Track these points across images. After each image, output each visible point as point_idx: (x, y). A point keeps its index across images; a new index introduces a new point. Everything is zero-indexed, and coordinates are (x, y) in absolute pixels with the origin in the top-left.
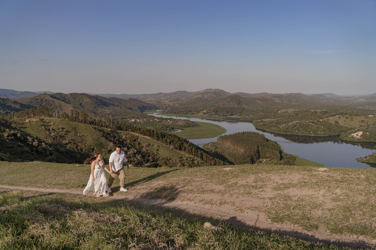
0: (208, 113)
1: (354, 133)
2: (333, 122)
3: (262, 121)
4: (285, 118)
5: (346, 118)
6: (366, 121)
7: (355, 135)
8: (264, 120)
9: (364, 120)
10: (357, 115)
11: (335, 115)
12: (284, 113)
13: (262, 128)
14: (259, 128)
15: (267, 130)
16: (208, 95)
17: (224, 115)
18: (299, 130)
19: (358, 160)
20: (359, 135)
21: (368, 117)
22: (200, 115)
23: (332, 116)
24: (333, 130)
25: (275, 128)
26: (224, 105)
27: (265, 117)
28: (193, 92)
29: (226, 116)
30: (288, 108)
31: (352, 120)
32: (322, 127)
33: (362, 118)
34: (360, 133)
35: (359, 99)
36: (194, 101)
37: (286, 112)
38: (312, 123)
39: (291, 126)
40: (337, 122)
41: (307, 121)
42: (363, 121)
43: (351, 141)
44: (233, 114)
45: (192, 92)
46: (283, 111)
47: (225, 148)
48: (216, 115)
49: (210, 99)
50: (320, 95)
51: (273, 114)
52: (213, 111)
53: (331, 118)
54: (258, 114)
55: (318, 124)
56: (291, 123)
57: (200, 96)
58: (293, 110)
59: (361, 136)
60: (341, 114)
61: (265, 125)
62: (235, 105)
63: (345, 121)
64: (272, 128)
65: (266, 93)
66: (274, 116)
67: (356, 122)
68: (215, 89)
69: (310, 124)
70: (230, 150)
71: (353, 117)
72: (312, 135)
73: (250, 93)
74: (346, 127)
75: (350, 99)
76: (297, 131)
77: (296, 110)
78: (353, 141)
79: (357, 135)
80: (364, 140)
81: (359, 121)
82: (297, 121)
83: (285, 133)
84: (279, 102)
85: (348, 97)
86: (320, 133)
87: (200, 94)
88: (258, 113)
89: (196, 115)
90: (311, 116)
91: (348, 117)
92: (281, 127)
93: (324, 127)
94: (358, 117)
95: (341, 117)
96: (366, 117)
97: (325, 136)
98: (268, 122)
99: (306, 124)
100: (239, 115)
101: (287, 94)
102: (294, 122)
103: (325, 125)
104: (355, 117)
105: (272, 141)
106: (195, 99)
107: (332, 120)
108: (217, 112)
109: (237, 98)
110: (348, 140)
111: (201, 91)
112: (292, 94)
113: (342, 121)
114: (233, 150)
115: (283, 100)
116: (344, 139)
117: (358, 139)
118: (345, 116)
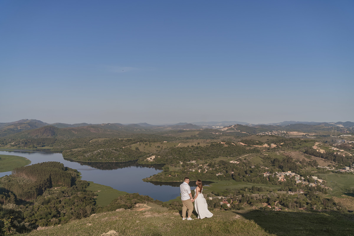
0: (16, 145)
1: (149, 157)
2: (134, 149)
3: (71, 151)
4: (93, 147)
5: (145, 145)
6: (161, 147)
7: (149, 159)
8: (73, 150)
9: (160, 145)
10: (155, 142)
11: (137, 142)
12: (95, 142)
13: (69, 157)
14: (67, 158)
15: (74, 159)
16: (21, 126)
17: (34, 146)
18: (102, 158)
19: (144, 180)
20: (153, 158)
21: (163, 143)
22: (7, 147)
23: (134, 143)
24: (133, 155)
25: (81, 157)
26: (37, 136)
27: (76, 146)
28: (7, 123)
29: (36, 147)
30: (100, 138)
31: (150, 146)
32: (124, 153)
33: (158, 144)
34: (154, 157)
35: (167, 127)
36: (4, 133)
37: (97, 141)
38: (115, 150)
39: (95, 154)
40: (137, 149)
41: (111, 149)
42: (159, 147)
43: (146, 164)
44: (45, 145)
45: (5, 123)
46: (94, 140)
47: (20, 180)
48: (25, 147)
49: (24, 130)
50: (136, 125)
51: (84, 143)
52: (23, 143)
53: (133, 145)
54: (69, 145)
55: (120, 150)
56: (95, 152)
57: (12, 127)
58: (103, 139)
59: (154, 159)
60: (141, 141)
61: (72, 155)
62: (50, 136)
63: (144, 147)
64: (78, 157)
65: (85, 123)
66: (84, 145)
67: (154, 147)
68: (32, 120)
69: (113, 151)
70: (24, 181)
71: (151, 143)
72: (114, 162)
73: (69, 124)
74: (145, 153)
75: (160, 128)
76: (101, 158)
77: (106, 139)
78: (148, 164)
79: (151, 159)
80: (156, 162)
81: (156, 147)
82: (102, 150)
83: (89, 162)
84: (94, 132)
85: (158, 126)
86: (121, 159)
87: (13, 125)
88: (69, 143)
89: (2, 147)
90: (117, 144)
91: (147, 144)
92: (86, 156)
93: (125, 153)
94: (156, 143)
95: (142, 144)
96: (161, 143)
97: (126, 162)
98: (76, 152)
99: (109, 152)
100: (51, 146)
101: (104, 124)
102: (98, 150)
103: (127, 151)
104: (153, 144)
105: (72, 170)
106: (5, 131)
107: (133, 147)
108: (26, 143)
109: (52, 129)
110: (144, 163)
111: (16, 122)
112: (108, 124)
113: (142, 148)
114: (27, 182)
115: (98, 130)
116: (140, 163)
117: (151, 162)
118: (145, 143)
